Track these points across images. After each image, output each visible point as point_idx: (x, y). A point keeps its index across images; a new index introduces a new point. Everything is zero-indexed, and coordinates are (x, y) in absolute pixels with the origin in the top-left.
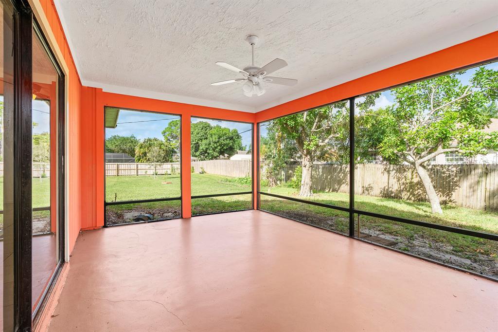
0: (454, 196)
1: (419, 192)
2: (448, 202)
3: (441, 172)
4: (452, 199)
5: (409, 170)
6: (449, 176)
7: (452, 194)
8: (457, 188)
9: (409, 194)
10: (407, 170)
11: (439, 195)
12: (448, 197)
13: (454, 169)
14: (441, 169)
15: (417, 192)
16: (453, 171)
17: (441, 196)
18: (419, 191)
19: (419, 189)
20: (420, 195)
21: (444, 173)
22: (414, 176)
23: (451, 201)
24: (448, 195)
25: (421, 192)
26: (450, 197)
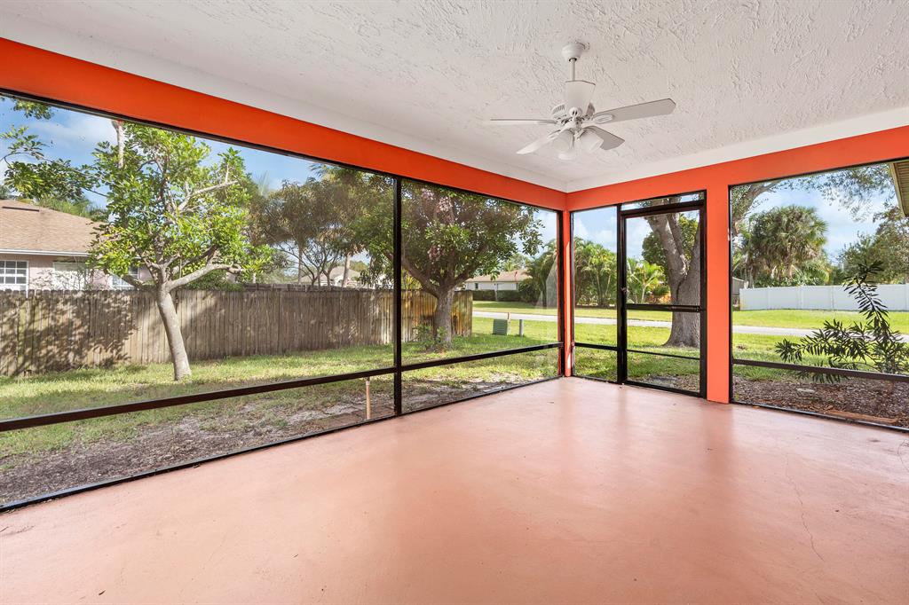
0: (127, 346)
1: (51, 351)
2: (115, 361)
3: (103, 305)
4: (122, 353)
5: (22, 302)
6: (119, 312)
7: (123, 344)
8: (133, 331)
9: (21, 359)
10: (17, 303)
11: (98, 350)
12: (115, 351)
13: (127, 298)
14: (103, 299)
15: (44, 351)
16: (124, 302)
17: (100, 352)
18: (50, 348)
19: (49, 343)
20: (53, 356)
21: (108, 305)
22: (39, 316)
23: (120, 358)
24: (116, 347)
25: (56, 351)
26: (119, 351)
